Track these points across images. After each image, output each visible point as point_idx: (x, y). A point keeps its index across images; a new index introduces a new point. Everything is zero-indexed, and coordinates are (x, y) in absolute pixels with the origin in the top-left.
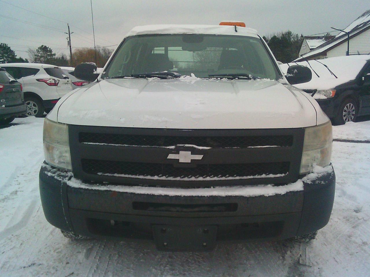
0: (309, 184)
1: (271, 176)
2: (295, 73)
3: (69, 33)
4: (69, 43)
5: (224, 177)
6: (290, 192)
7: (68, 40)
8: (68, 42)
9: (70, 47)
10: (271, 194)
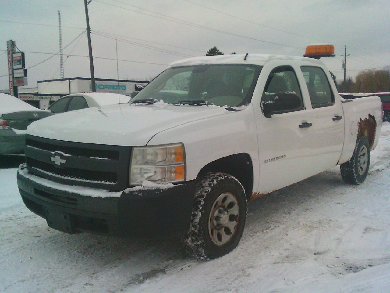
0: (126, 193)
1: (108, 183)
2: (276, 100)
3: (345, 55)
4: (344, 66)
5: (77, 179)
6: (110, 197)
7: (343, 62)
8: (343, 64)
9: (345, 69)
10: (95, 197)
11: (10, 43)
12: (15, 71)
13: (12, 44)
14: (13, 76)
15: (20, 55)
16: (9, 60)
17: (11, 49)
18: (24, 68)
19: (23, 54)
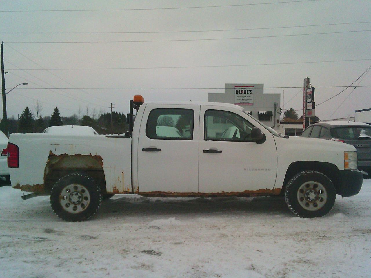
11: (306, 80)
12: (307, 104)
13: (308, 81)
14: (306, 109)
15: (311, 90)
16: (305, 95)
17: (306, 85)
18: (314, 101)
19: (313, 89)
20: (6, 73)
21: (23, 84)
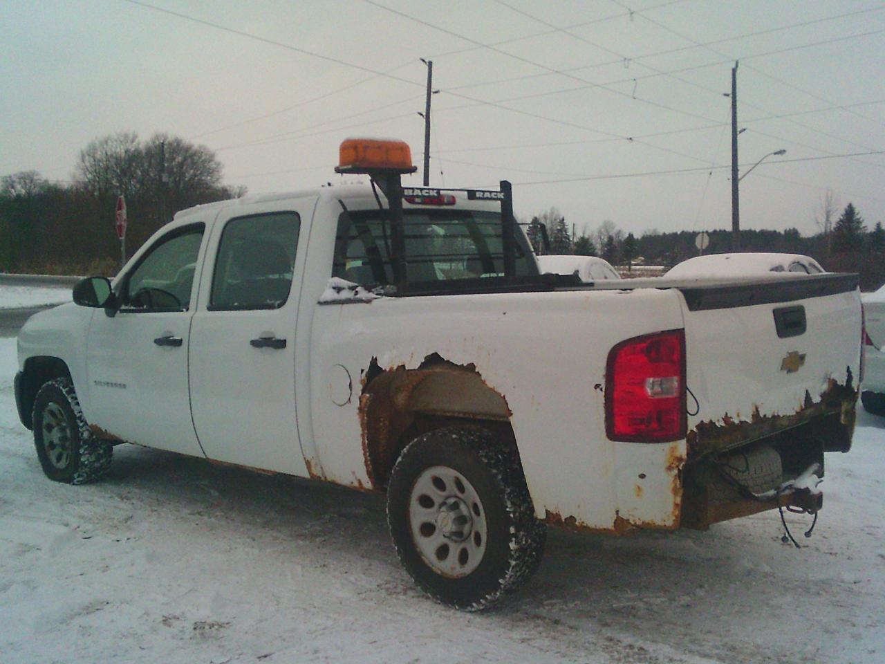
20: (740, 132)
21: (775, 154)
